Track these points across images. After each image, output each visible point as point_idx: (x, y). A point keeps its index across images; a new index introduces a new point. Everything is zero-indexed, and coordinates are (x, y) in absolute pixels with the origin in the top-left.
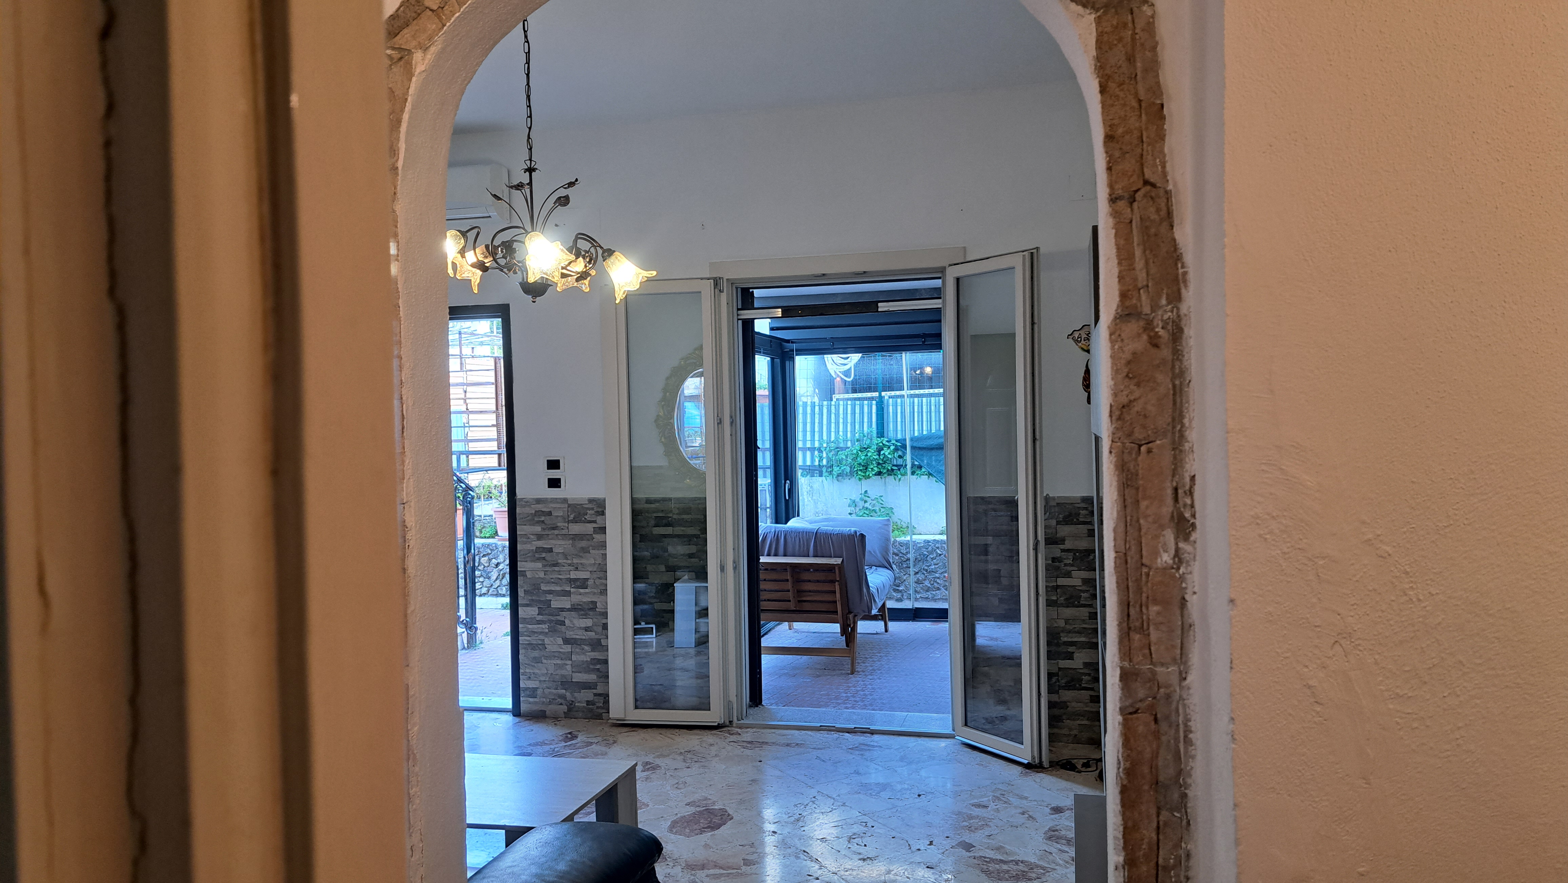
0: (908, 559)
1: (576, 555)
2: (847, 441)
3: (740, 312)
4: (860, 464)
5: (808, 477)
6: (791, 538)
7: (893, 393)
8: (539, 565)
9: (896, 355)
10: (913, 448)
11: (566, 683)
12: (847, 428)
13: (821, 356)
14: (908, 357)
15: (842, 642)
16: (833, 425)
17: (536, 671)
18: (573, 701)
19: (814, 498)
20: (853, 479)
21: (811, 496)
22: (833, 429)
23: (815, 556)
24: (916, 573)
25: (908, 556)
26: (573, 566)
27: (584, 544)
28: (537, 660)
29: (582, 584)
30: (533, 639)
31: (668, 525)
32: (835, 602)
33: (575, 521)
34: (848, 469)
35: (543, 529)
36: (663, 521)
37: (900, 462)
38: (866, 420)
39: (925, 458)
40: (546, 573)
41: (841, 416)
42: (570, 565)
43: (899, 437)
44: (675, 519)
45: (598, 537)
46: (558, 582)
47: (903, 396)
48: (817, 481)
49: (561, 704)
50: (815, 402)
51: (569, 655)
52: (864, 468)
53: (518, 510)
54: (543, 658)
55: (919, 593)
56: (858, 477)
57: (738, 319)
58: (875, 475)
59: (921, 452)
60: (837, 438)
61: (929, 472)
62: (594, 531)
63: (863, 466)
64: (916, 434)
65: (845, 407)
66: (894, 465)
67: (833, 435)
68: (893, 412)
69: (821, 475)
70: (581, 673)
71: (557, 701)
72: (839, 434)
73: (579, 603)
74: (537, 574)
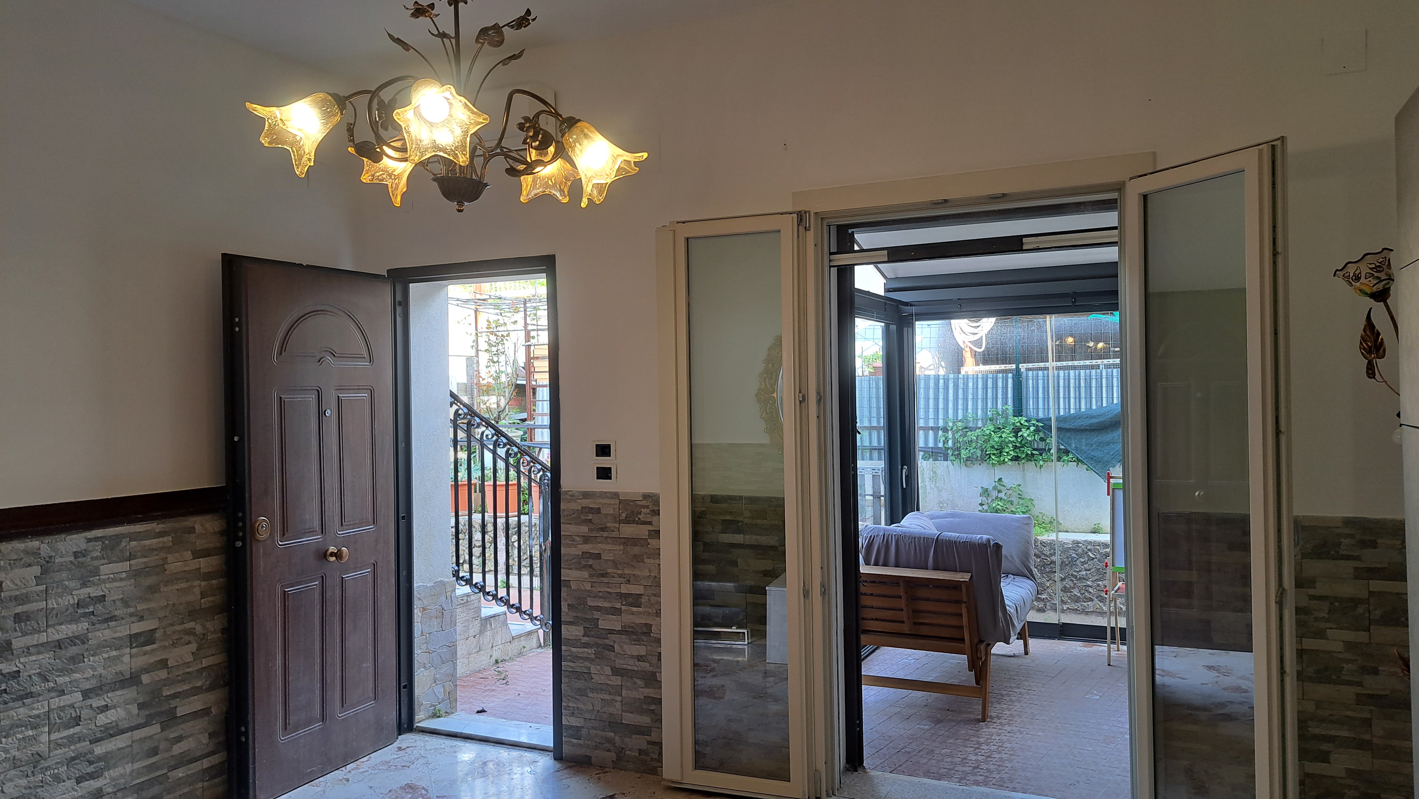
0: (1053, 562)
1: (628, 564)
2: (977, 420)
3: (833, 257)
4: (993, 447)
5: (931, 459)
6: (905, 543)
7: (1030, 365)
8: (585, 574)
9: (1038, 319)
10: (1059, 429)
11: (614, 724)
12: (977, 406)
13: (947, 321)
14: (1053, 323)
15: (968, 678)
16: (960, 402)
17: (581, 706)
18: (623, 748)
19: (938, 485)
20: (985, 465)
21: (934, 483)
22: (960, 407)
23: (936, 568)
24: (1062, 580)
25: (1053, 558)
26: (624, 578)
27: (636, 550)
28: (582, 692)
29: (635, 601)
30: (578, 666)
31: (739, 531)
32: (962, 627)
33: (627, 521)
34: (979, 453)
35: (591, 530)
36: (731, 526)
37: (1042, 445)
38: (1000, 396)
39: (1073, 441)
40: (593, 584)
41: (970, 391)
42: (620, 576)
43: (1041, 415)
44: (746, 524)
45: (653, 542)
46: (607, 596)
47: (1047, 369)
48: (942, 465)
49: (609, 750)
50: (939, 375)
51: (618, 690)
52: (998, 451)
53: (563, 506)
54: (588, 690)
55: (1065, 603)
56: (991, 462)
57: (830, 267)
58: (1011, 460)
59: (1068, 434)
60: (965, 416)
61: (1077, 458)
62: (649, 535)
63: (997, 449)
64: (1062, 413)
65: (975, 380)
66: (1034, 450)
67: (960, 412)
68: (1033, 387)
69: (946, 459)
70: (632, 713)
71: (604, 746)
72: (967, 411)
73: (631, 625)
74: (583, 585)
